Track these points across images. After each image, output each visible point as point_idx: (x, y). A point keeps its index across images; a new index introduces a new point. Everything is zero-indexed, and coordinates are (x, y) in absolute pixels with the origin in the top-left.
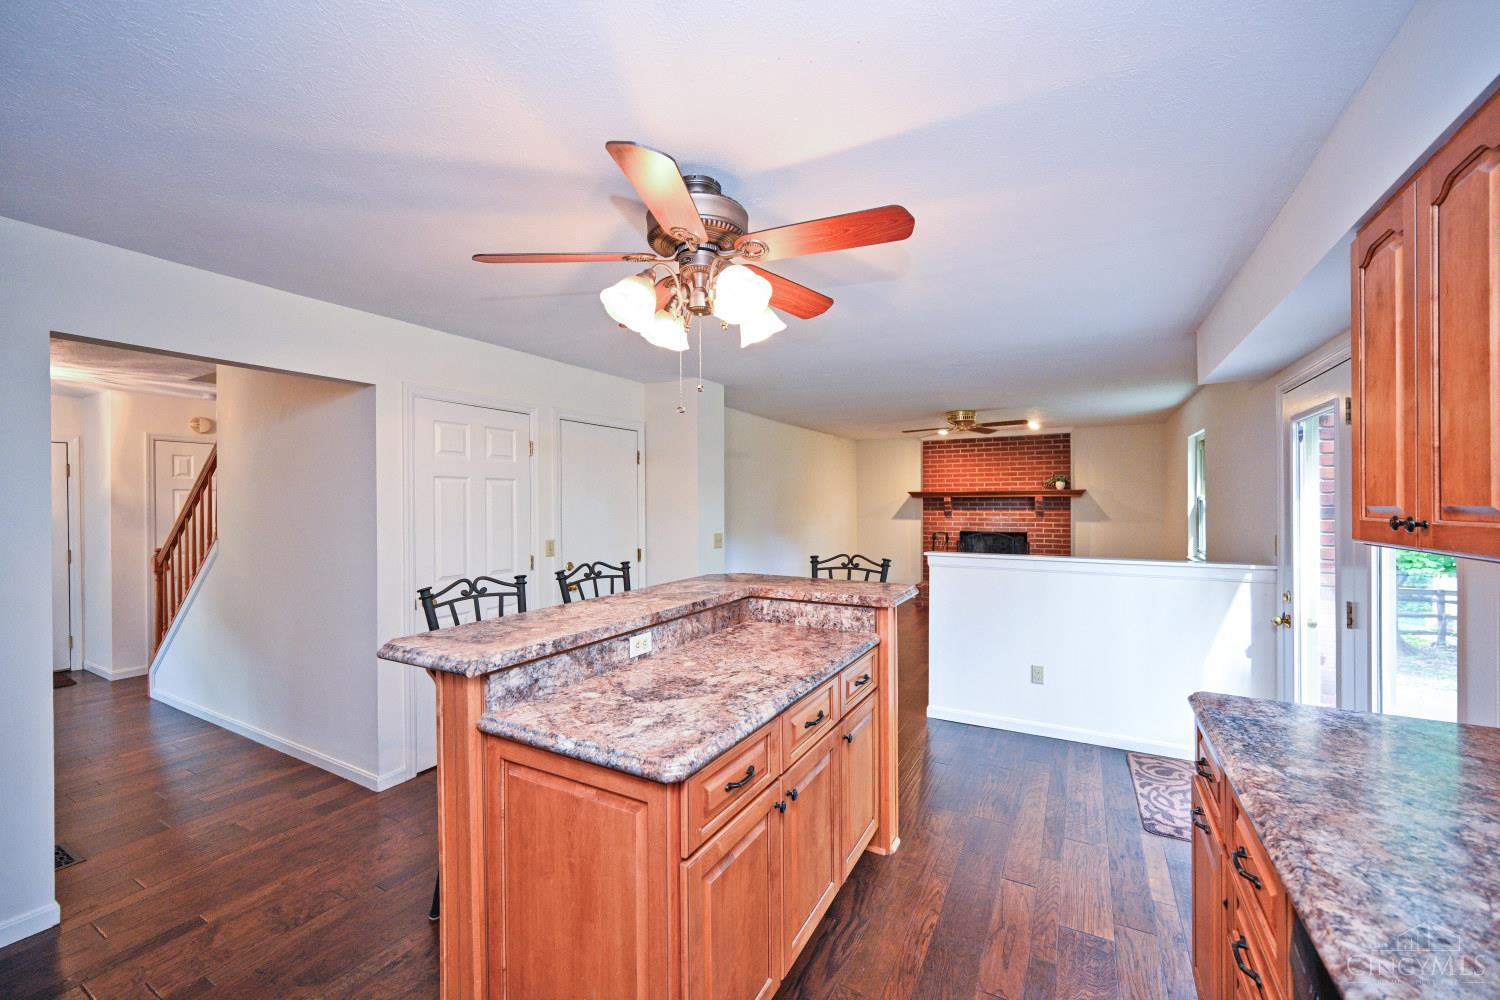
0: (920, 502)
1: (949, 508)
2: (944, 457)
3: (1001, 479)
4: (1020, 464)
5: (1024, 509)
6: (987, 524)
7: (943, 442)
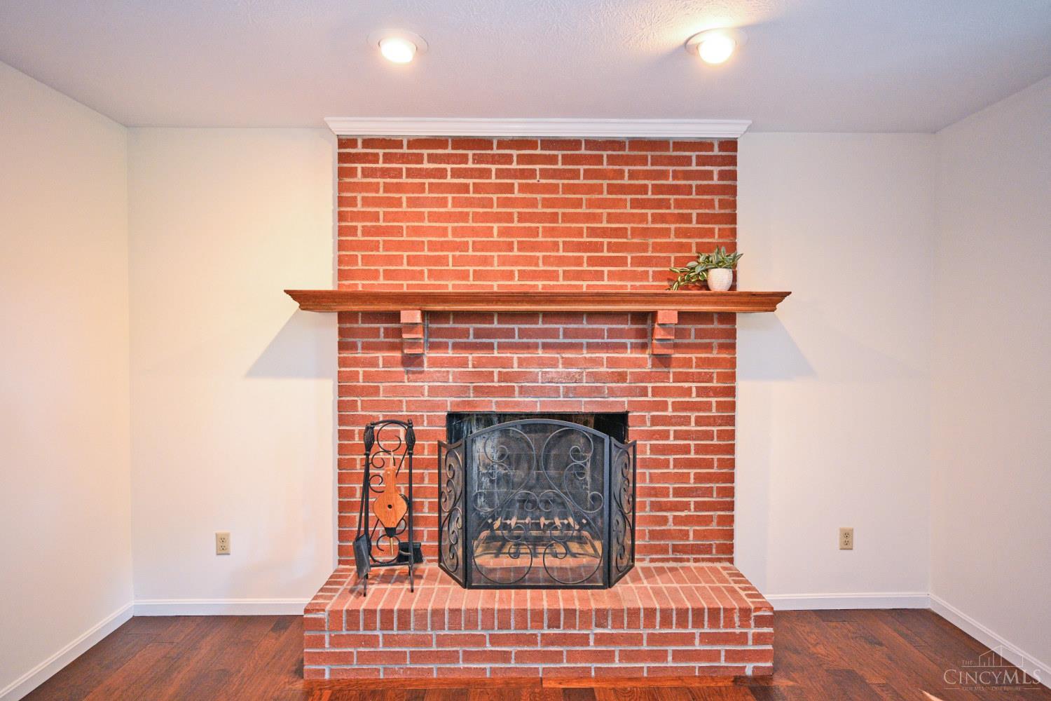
0: (326, 327)
1: (414, 343)
2: (399, 188)
3: (561, 261)
4: (611, 218)
5: (623, 347)
6: (523, 391)
7: (396, 143)
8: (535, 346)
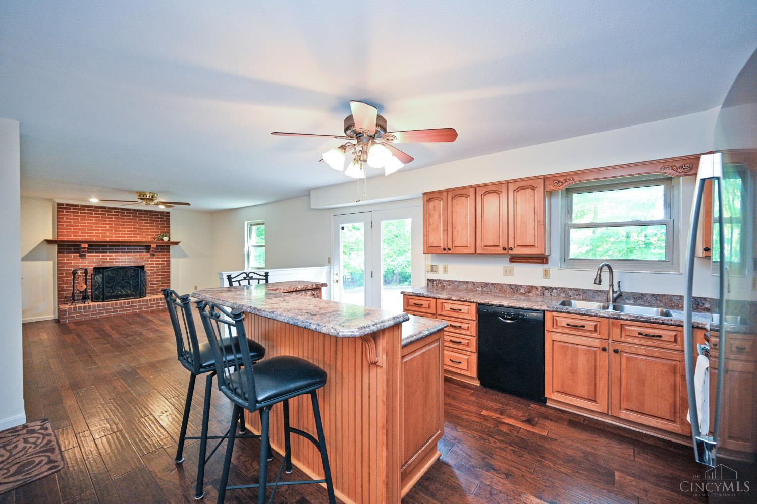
0: (54, 247)
1: (85, 252)
2: (78, 216)
4: (139, 226)
7: (78, 206)
8: (120, 252)
